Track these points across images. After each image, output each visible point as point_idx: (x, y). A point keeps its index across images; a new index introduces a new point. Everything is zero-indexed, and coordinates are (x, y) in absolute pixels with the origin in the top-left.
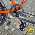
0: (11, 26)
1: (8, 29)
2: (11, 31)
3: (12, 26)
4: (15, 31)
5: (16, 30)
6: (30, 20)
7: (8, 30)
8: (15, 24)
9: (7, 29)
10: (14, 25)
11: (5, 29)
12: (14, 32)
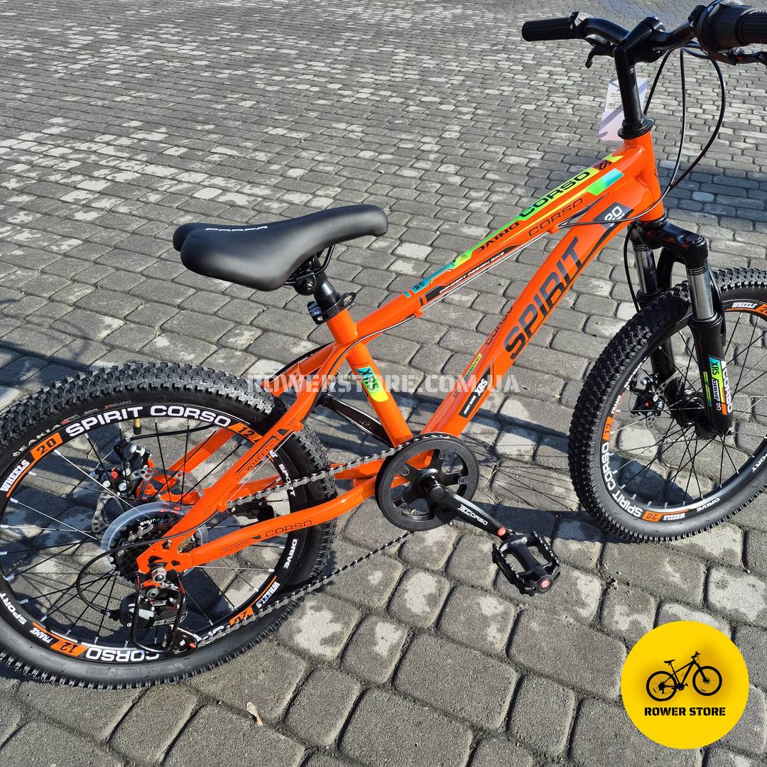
0: (356, 616)
1: (338, 649)
2: (376, 658)
3: (359, 606)
4: (413, 648)
5: (415, 633)
6: (507, 504)
7: (343, 655)
8: (376, 577)
9: (331, 653)
10: (378, 590)
11: (301, 653)
12: (409, 656)
